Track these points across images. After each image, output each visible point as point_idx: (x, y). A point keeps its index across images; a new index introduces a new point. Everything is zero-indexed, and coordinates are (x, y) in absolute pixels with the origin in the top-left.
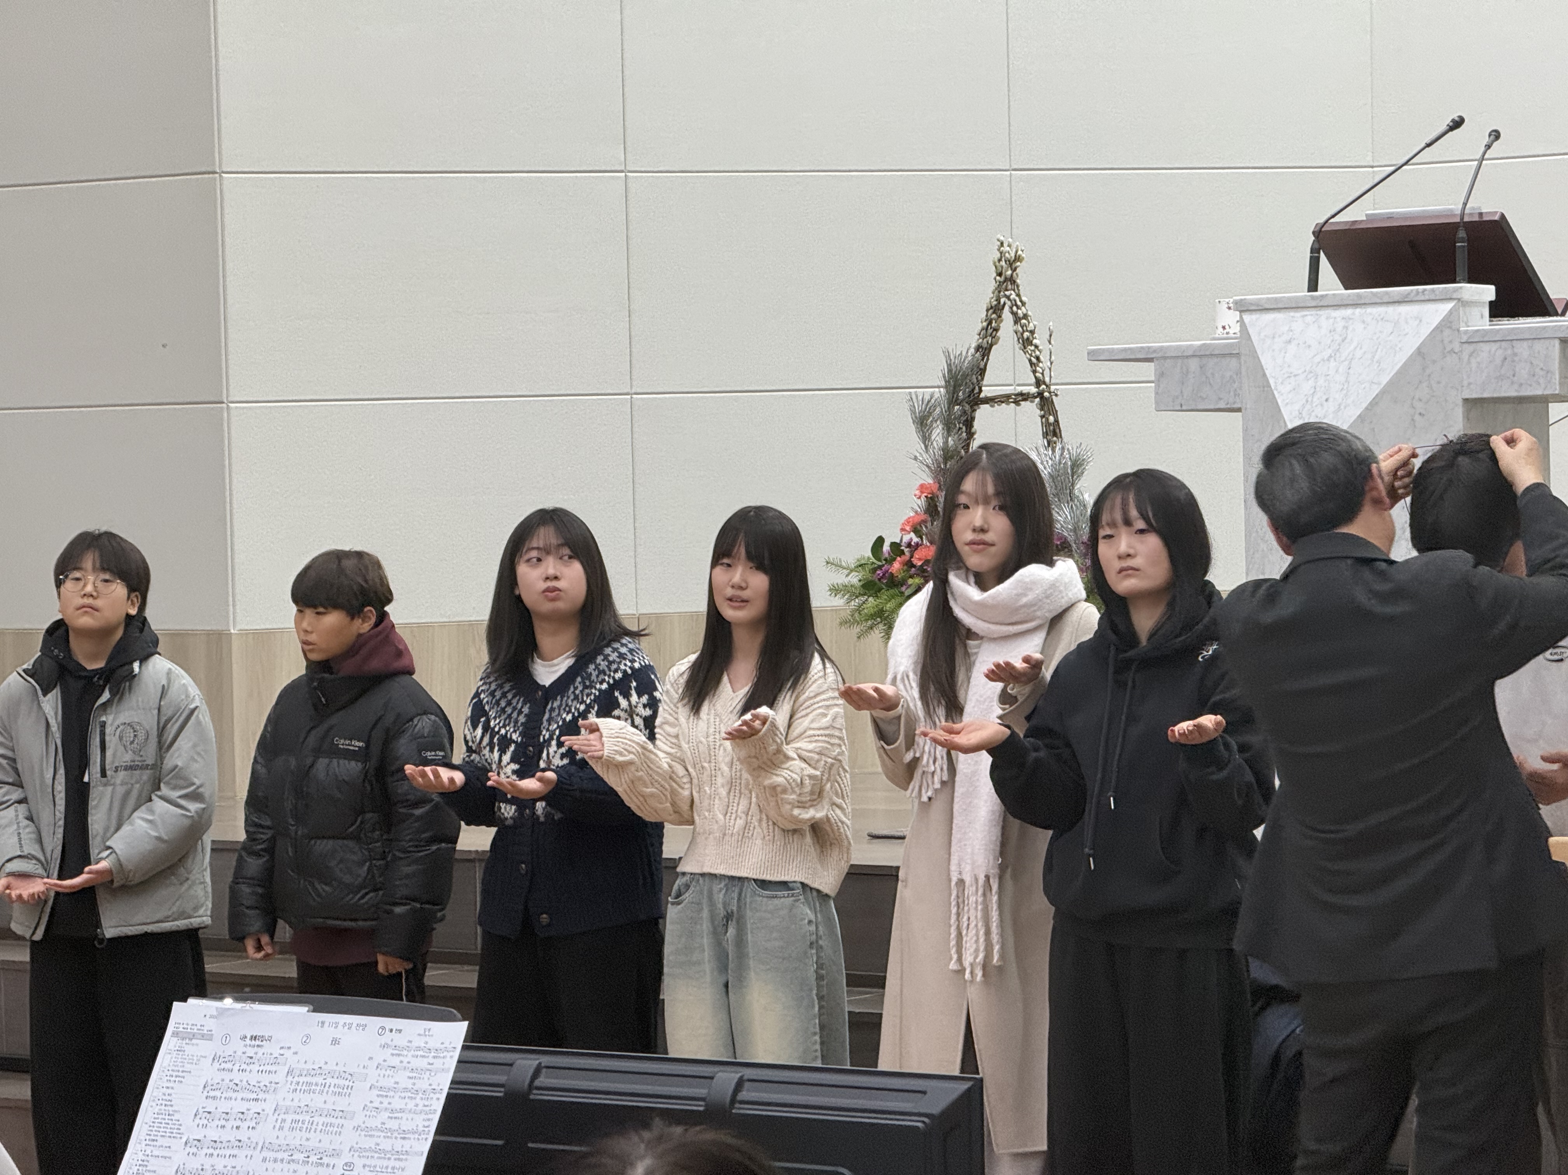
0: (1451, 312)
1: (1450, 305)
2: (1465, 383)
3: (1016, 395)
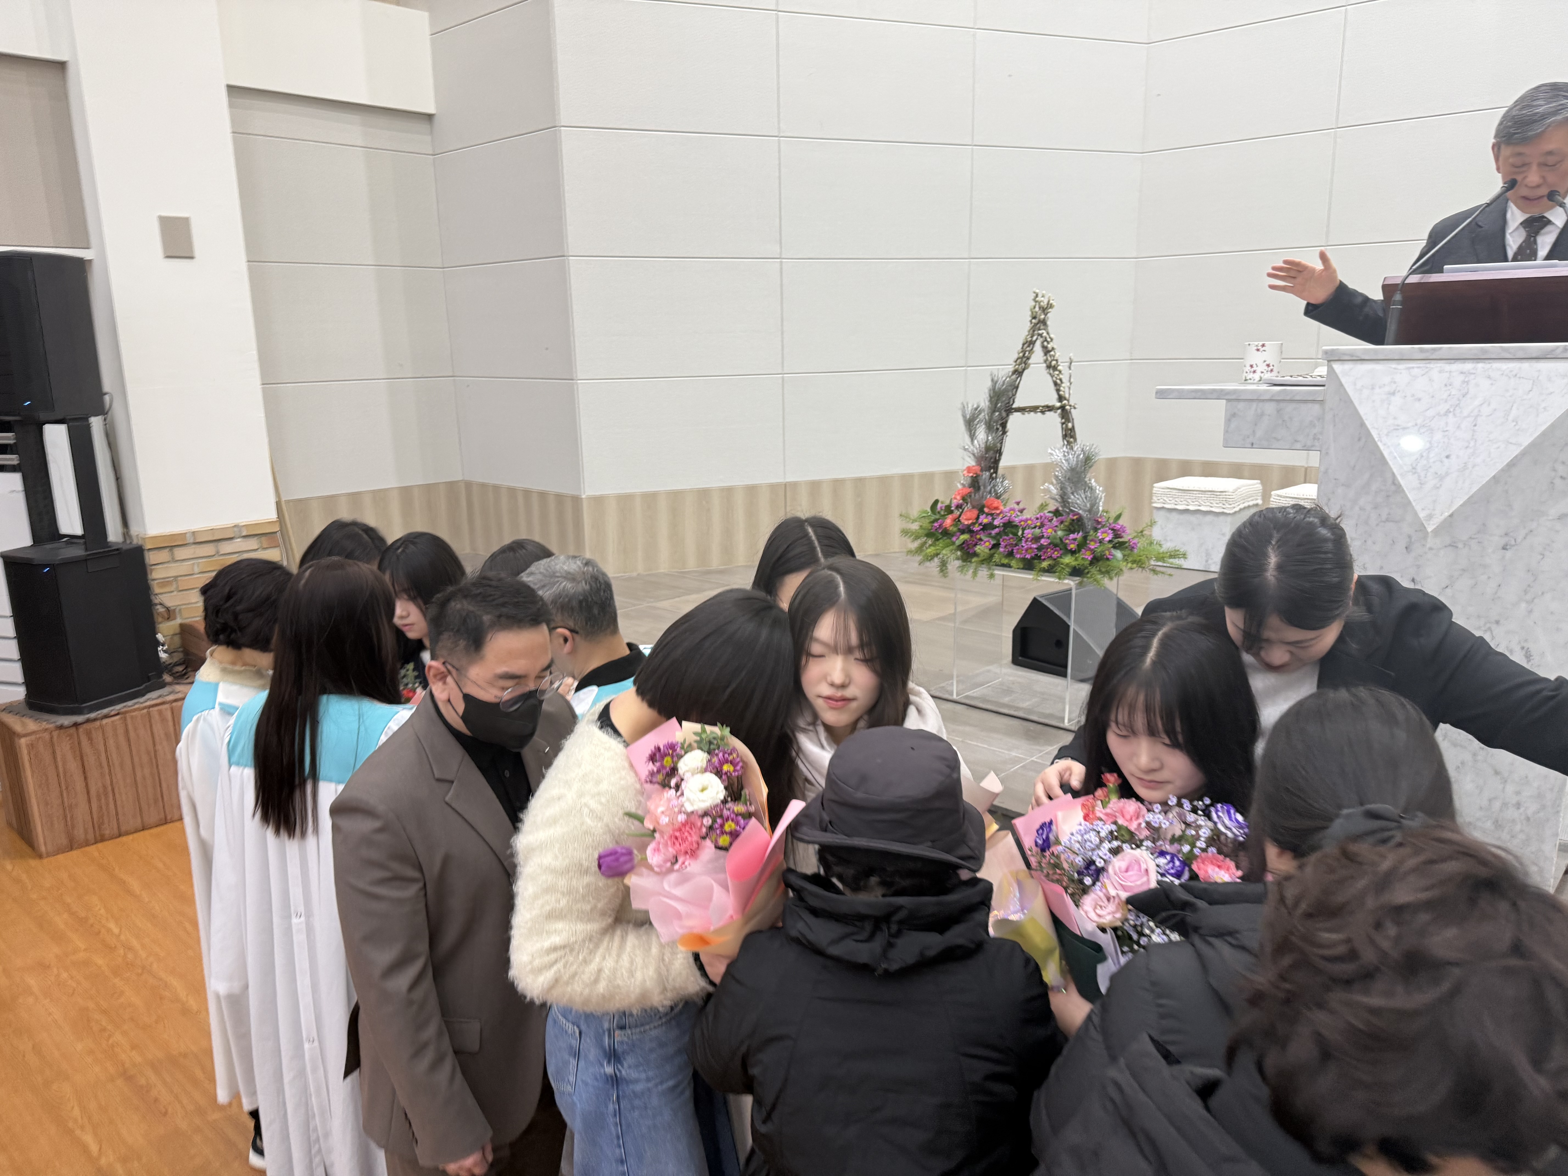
3: (1043, 407)
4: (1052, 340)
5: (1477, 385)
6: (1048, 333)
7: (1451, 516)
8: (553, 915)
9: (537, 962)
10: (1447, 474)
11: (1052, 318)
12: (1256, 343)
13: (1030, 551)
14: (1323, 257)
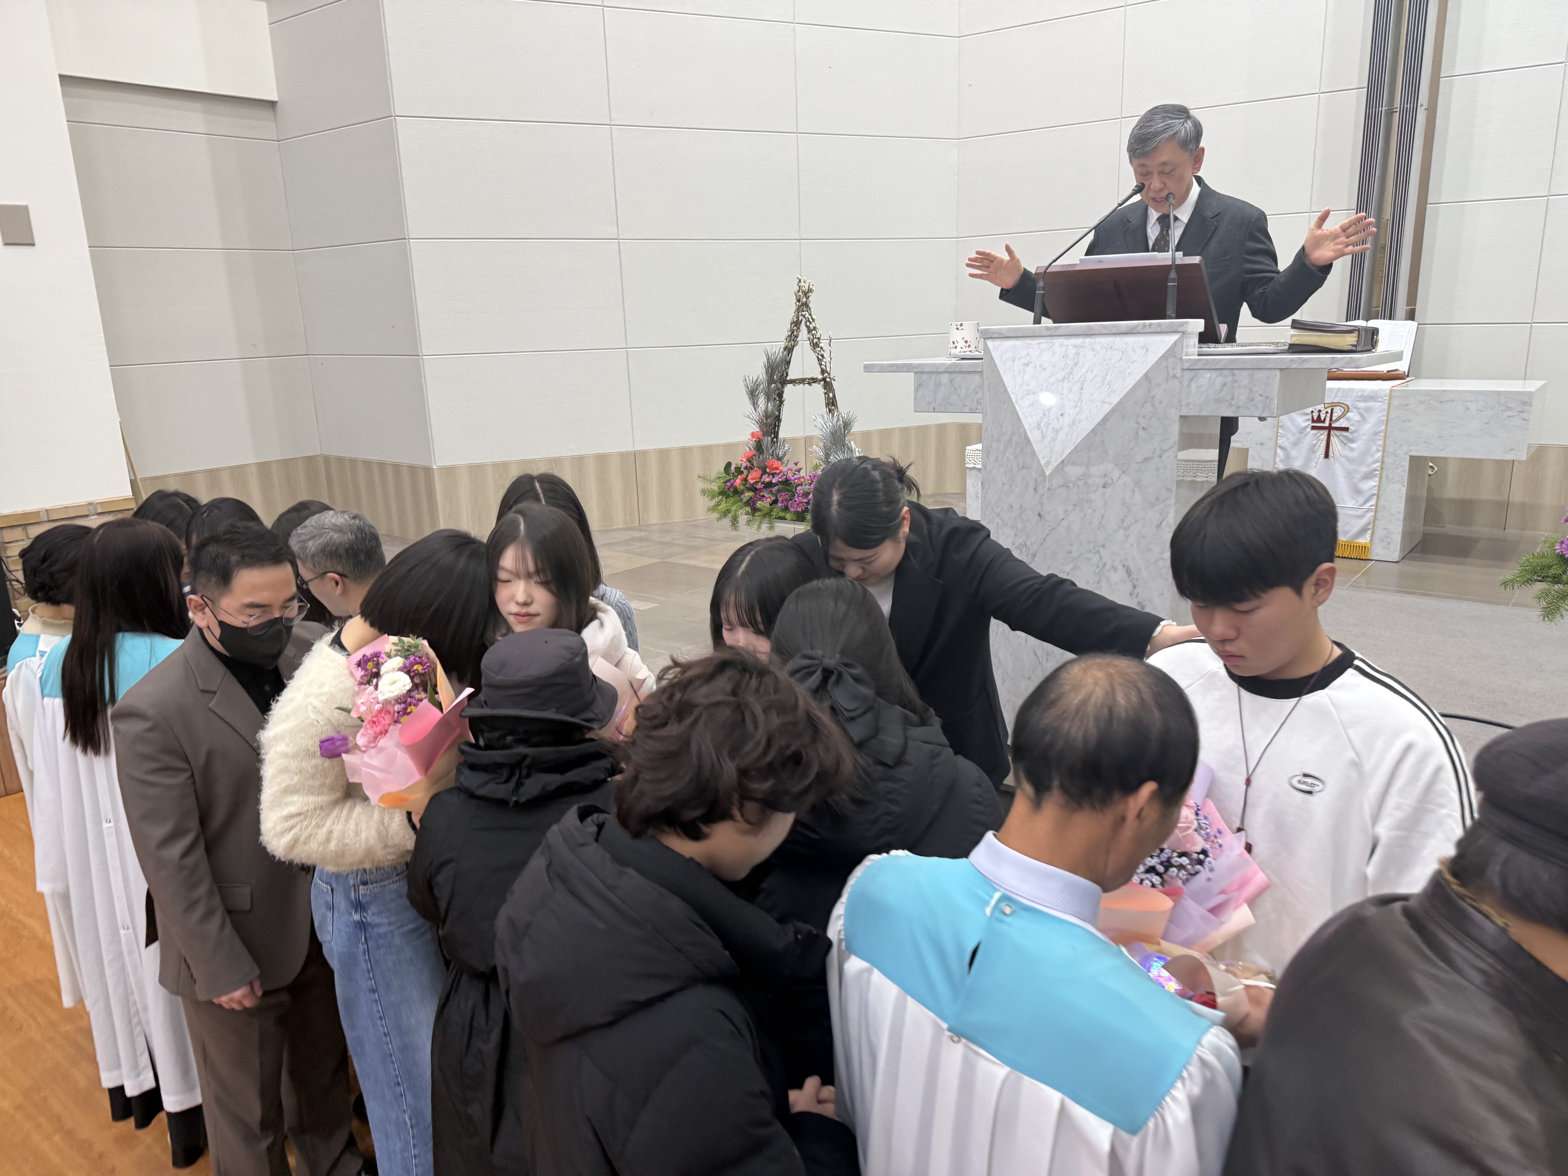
0: (1175, 343)
1: (1174, 338)
2: (1184, 403)
3: (809, 379)
4: (813, 320)
5: (1085, 356)
6: (810, 315)
7: (1062, 462)
8: (289, 790)
9: (279, 828)
10: (1061, 428)
11: (814, 301)
12: (956, 323)
13: (800, 505)
14: (1008, 249)
